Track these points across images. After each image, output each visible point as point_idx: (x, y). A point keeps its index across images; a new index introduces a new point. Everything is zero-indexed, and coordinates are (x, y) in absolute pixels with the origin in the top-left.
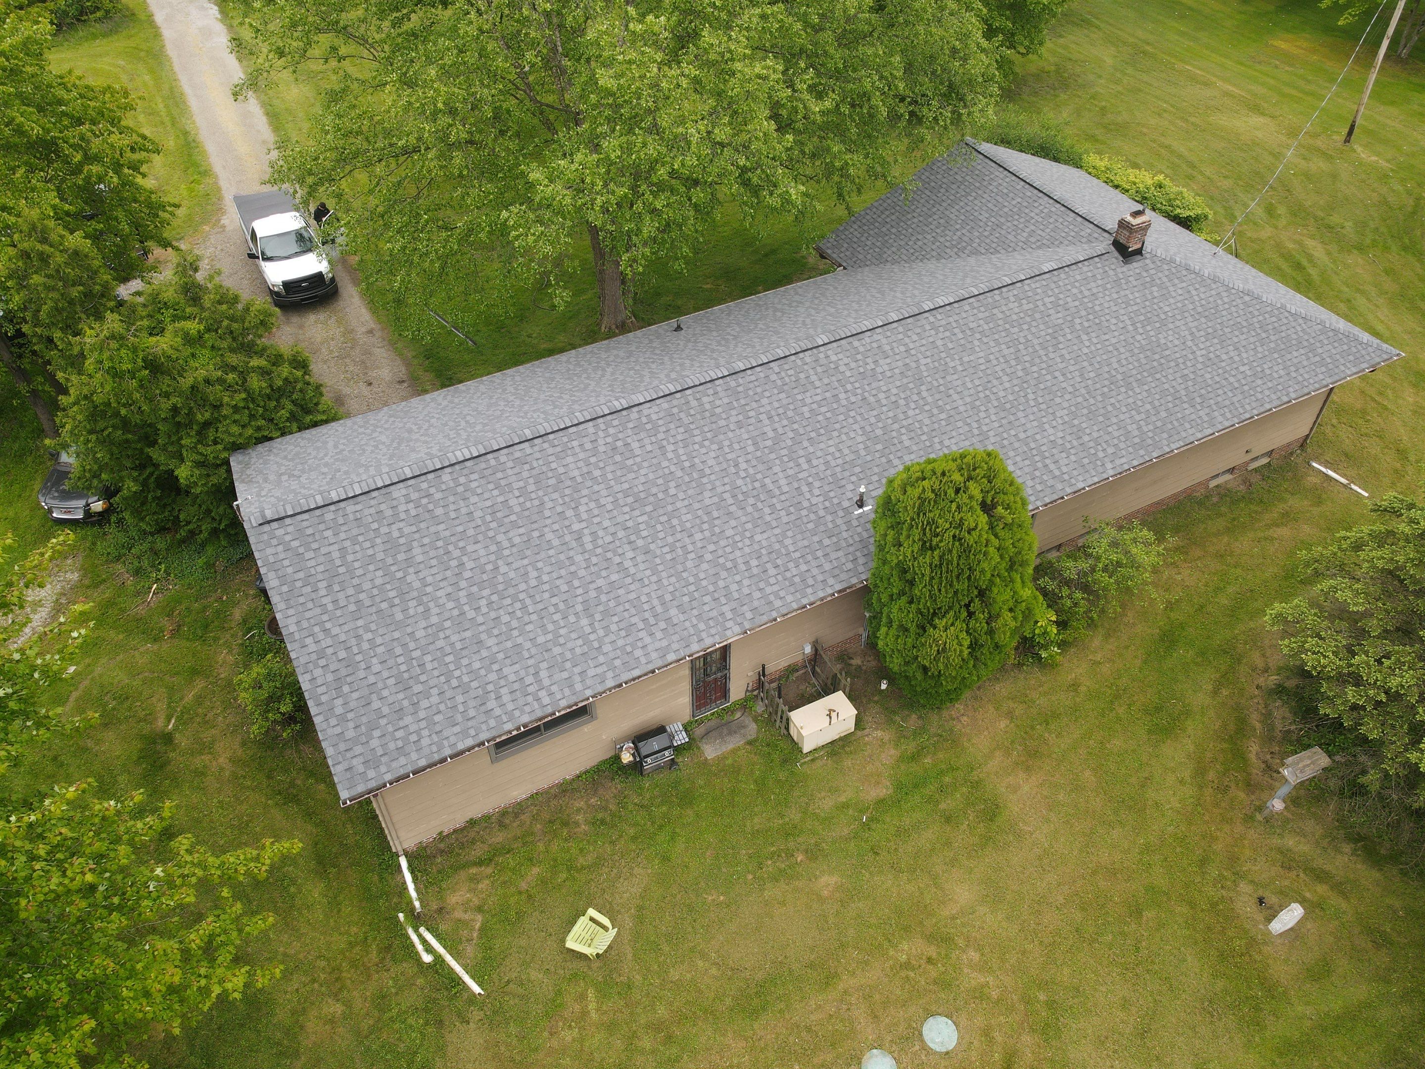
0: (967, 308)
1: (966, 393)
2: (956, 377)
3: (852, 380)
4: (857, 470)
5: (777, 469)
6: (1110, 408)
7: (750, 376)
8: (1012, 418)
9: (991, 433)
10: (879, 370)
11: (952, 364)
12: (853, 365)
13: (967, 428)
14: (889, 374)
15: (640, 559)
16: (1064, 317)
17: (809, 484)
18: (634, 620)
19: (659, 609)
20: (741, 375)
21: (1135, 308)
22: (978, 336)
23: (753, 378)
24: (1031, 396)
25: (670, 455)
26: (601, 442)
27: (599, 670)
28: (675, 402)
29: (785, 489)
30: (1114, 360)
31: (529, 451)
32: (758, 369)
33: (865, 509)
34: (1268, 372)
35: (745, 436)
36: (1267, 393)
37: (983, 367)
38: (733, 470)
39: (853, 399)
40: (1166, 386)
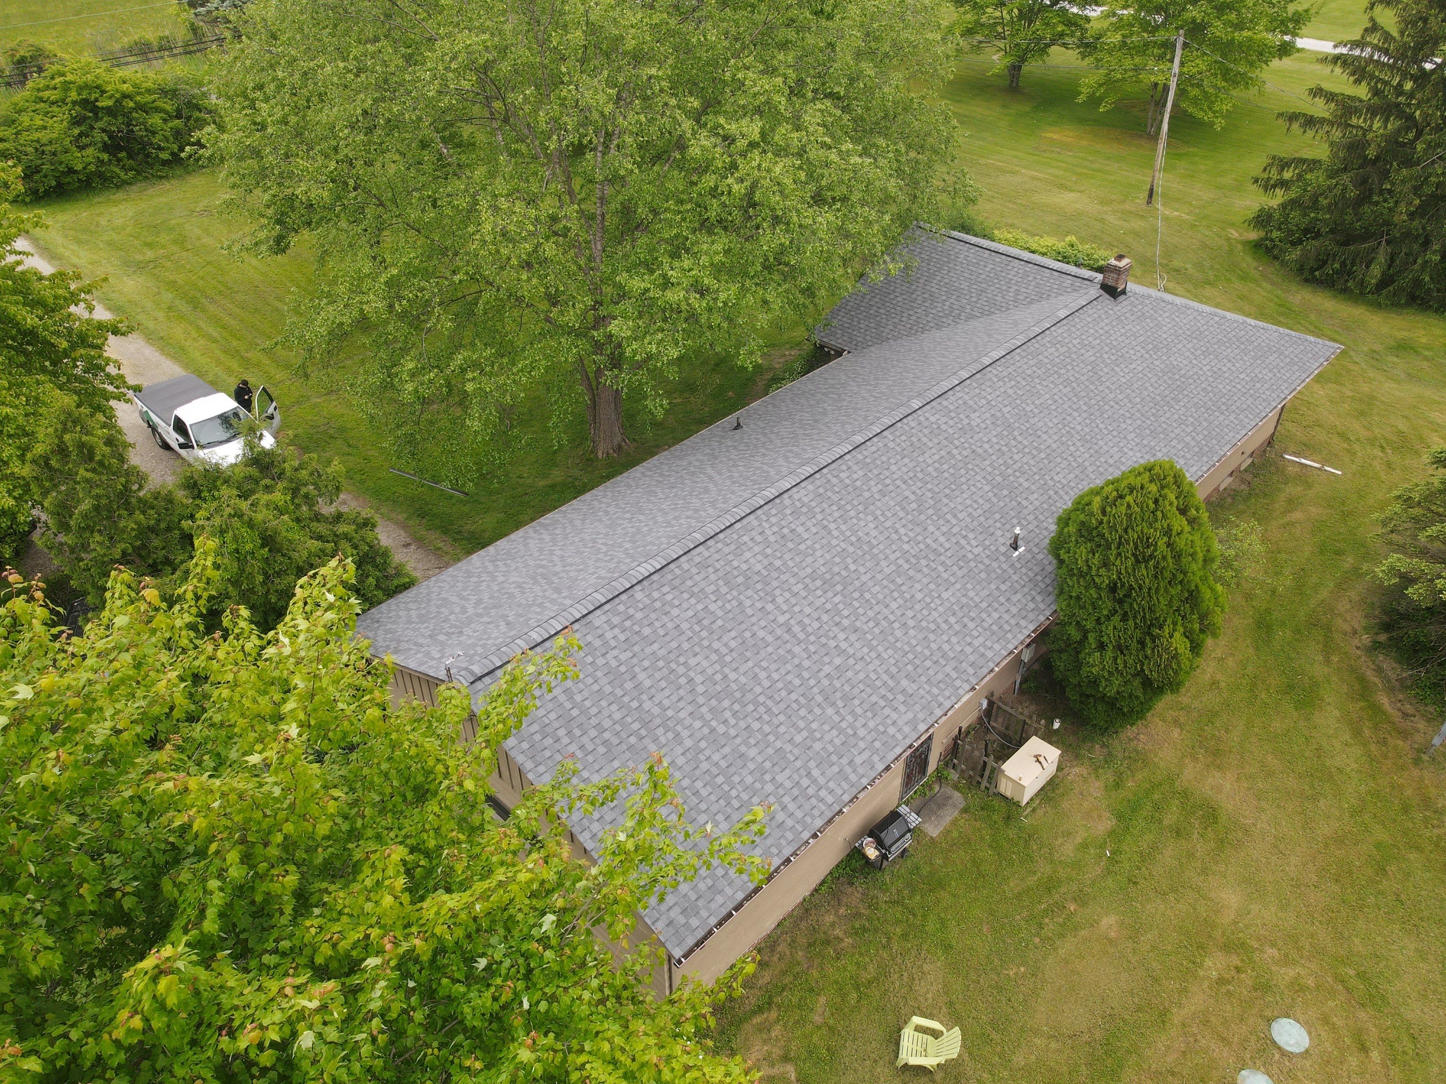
0: (1018, 358)
1: (1051, 431)
2: (1036, 419)
3: (956, 436)
4: (997, 516)
5: (931, 528)
6: (1165, 426)
7: (871, 448)
8: (1097, 448)
9: (1087, 463)
10: (974, 423)
11: (1028, 409)
12: (951, 423)
13: (1066, 463)
14: (983, 426)
15: (853, 637)
16: (1094, 355)
17: (965, 537)
18: (874, 699)
20: (863, 447)
21: (1142, 339)
22: (1037, 380)
23: (874, 449)
24: (1101, 426)
25: (835, 533)
26: (768, 532)
27: (865, 756)
28: (818, 483)
29: (947, 545)
30: (1147, 384)
31: (707, 554)
32: (875, 439)
33: (1021, 550)
34: (1260, 376)
35: (892, 503)
36: (1268, 393)
37: (1053, 407)
38: (895, 537)
39: (965, 453)
40: (1195, 400)
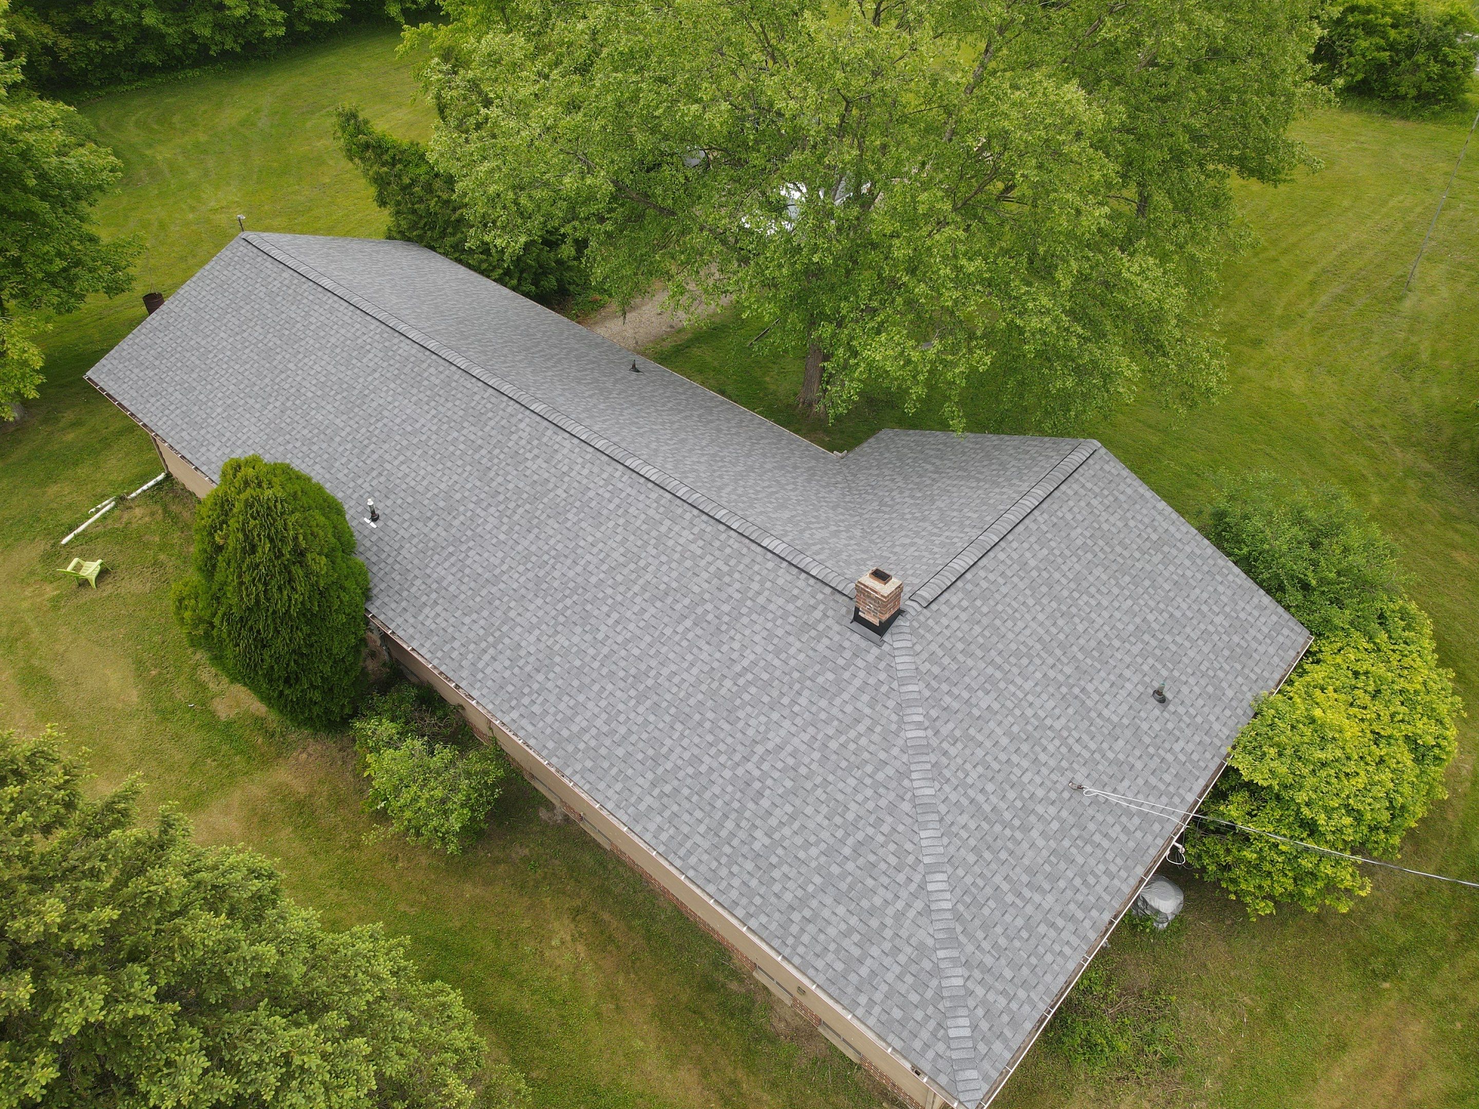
19: (239, 443)
33: (373, 525)
